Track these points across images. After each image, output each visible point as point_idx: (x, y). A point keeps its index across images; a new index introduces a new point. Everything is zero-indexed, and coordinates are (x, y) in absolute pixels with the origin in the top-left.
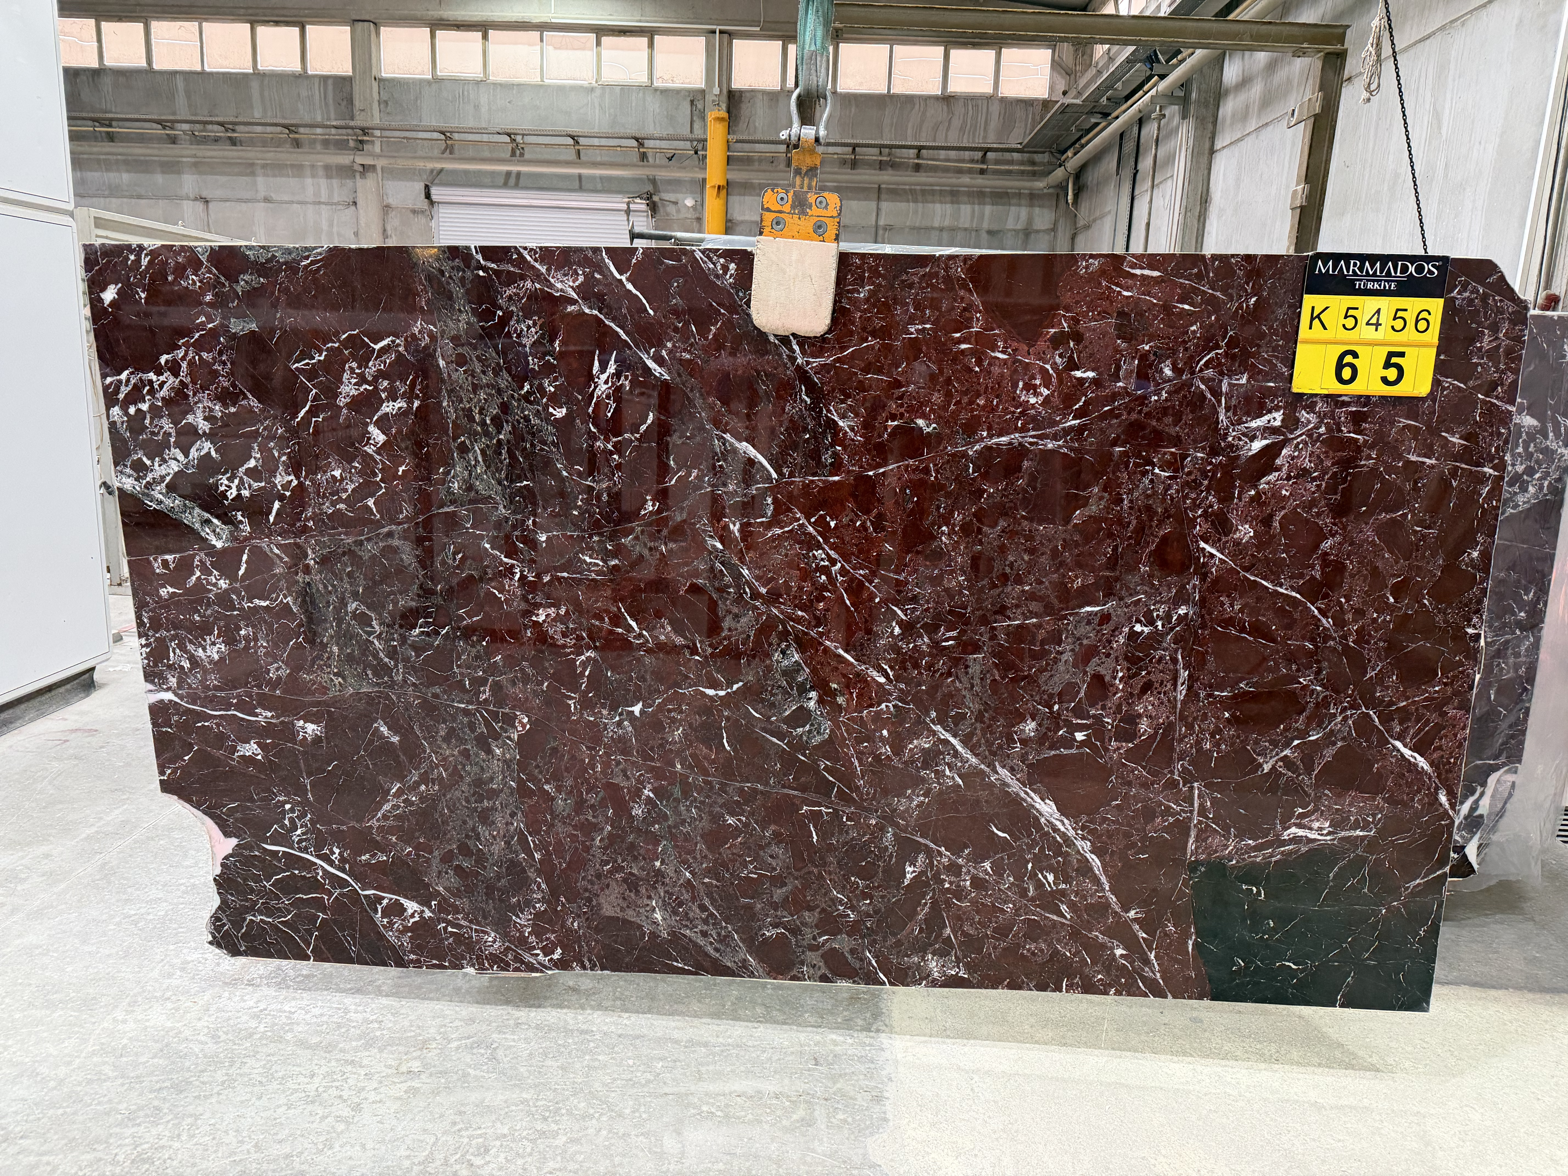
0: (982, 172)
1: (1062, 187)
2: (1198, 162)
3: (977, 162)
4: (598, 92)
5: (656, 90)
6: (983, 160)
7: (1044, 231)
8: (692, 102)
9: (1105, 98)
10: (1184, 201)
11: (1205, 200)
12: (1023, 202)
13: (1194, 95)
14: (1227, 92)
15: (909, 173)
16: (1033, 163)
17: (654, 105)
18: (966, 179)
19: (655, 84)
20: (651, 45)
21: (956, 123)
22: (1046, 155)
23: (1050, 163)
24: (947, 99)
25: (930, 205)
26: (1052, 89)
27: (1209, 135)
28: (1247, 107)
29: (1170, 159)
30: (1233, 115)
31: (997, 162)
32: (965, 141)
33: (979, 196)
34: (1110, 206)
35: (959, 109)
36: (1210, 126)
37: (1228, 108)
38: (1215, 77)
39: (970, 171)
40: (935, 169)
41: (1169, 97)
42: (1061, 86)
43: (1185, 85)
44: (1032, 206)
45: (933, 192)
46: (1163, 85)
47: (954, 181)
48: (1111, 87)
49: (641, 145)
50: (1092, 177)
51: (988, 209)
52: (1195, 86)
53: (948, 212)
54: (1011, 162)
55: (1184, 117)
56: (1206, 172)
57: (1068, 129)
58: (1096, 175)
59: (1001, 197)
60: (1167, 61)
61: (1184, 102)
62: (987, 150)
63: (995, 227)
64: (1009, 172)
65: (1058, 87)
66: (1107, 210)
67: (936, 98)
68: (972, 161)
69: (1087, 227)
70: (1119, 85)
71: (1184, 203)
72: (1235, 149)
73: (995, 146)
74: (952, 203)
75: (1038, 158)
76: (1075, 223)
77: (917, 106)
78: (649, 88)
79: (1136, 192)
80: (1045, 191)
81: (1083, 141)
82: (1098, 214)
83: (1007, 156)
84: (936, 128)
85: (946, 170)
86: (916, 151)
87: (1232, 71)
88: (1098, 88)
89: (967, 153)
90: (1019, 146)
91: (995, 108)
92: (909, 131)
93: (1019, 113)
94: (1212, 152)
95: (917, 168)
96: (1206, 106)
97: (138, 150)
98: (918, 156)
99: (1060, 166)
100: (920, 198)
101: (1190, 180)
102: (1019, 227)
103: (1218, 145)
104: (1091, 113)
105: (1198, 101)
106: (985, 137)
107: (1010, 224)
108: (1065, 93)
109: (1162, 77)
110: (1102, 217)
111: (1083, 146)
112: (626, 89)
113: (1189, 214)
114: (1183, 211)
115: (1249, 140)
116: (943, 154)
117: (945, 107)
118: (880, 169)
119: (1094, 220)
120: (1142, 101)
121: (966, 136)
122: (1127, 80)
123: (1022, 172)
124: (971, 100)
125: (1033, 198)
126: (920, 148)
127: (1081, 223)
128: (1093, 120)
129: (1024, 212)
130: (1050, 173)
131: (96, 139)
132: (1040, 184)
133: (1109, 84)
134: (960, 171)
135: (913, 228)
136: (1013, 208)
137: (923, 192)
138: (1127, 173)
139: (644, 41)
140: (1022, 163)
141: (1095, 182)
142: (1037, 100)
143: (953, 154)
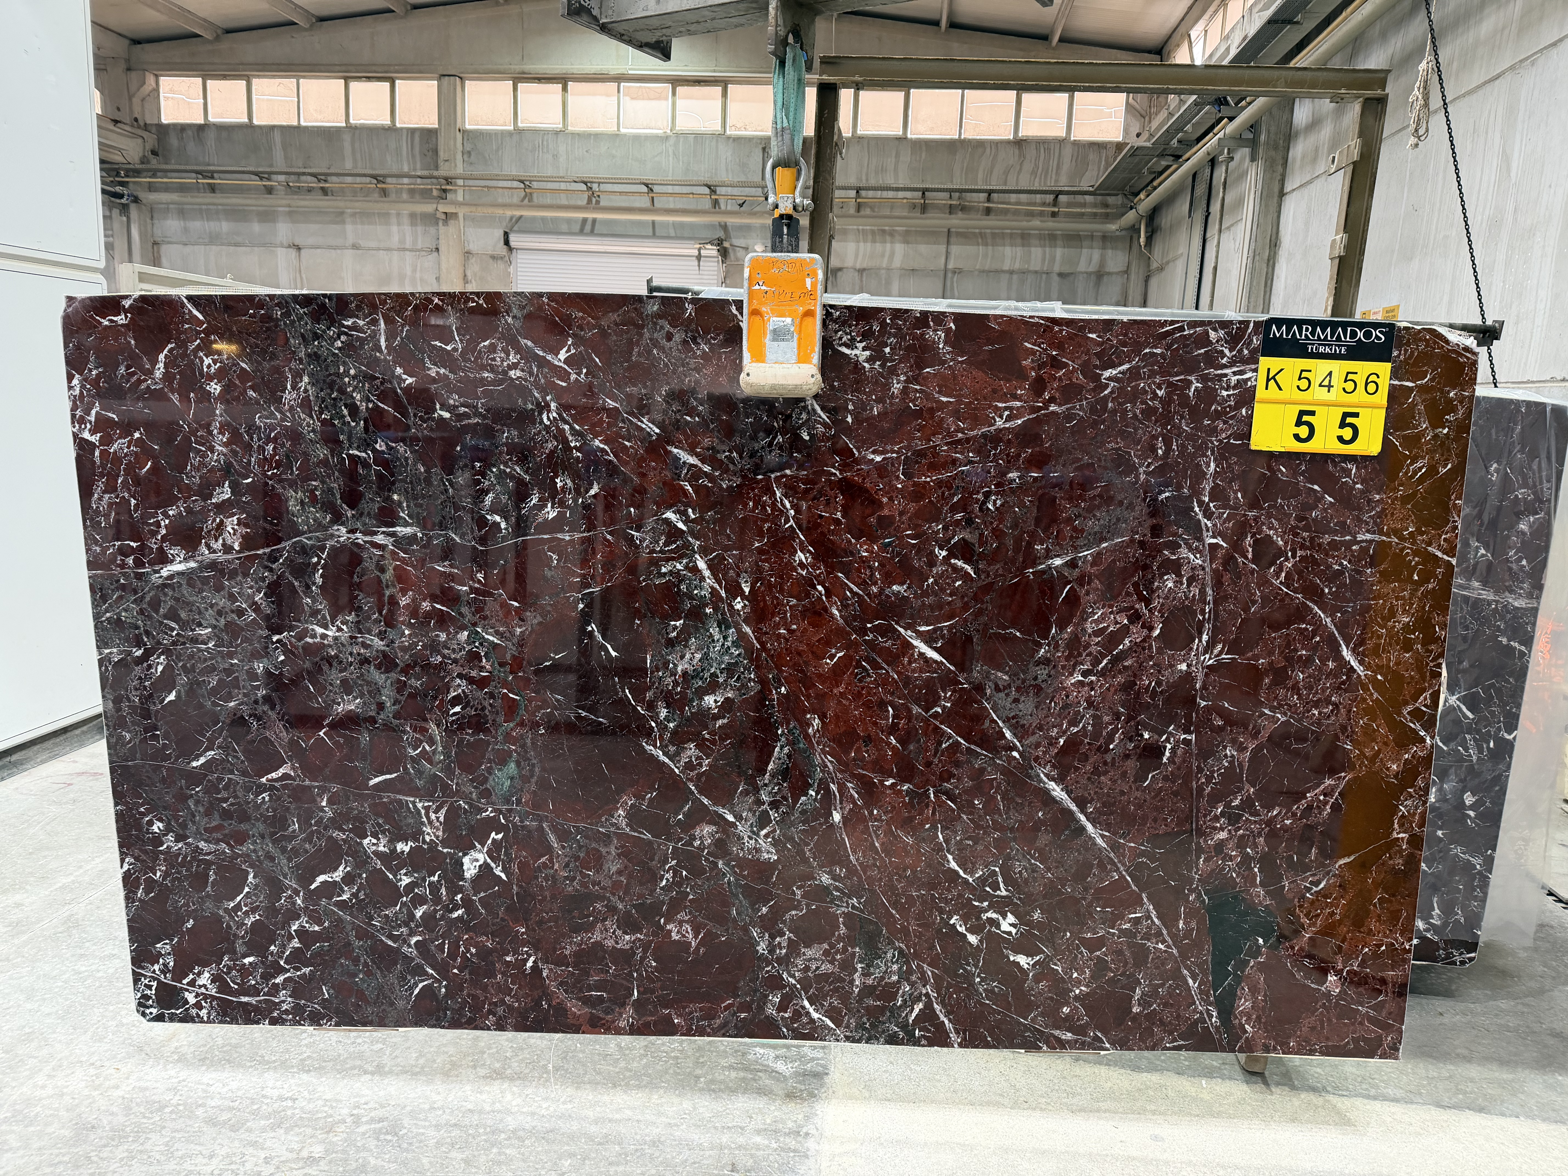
0: (1054, 215)
1: (1134, 230)
2: (1266, 206)
3: (1049, 205)
4: (672, 141)
5: (729, 138)
6: (1055, 203)
7: (1117, 273)
8: (764, 149)
9: (1175, 141)
10: (1253, 244)
11: (1274, 243)
12: (1095, 244)
13: (1263, 137)
14: (1297, 134)
15: (979, 216)
16: (1106, 206)
17: (726, 152)
18: (1036, 223)
19: (728, 132)
20: (725, 94)
21: (1028, 166)
22: (1120, 197)
23: (1123, 205)
24: (1019, 143)
25: (1001, 248)
26: (1126, 131)
27: (1279, 177)
28: (1317, 150)
29: (1239, 203)
30: (1303, 157)
31: (1069, 205)
32: (1036, 184)
33: (1051, 238)
34: (1182, 250)
35: (1031, 153)
36: (1280, 169)
37: (1298, 150)
38: (1285, 118)
39: (1041, 214)
40: (1006, 212)
41: (1238, 140)
42: (1135, 129)
43: (1253, 127)
44: (1104, 248)
45: (1003, 236)
46: (1231, 128)
47: (1024, 224)
48: (1181, 130)
49: (713, 192)
50: (1165, 220)
51: (1059, 252)
52: (1264, 128)
53: (1019, 254)
54: (1084, 205)
55: (1253, 159)
56: (1276, 215)
57: (1139, 172)
58: (1169, 218)
59: (1074, 239)
60: (1237, 104)
61: (1253, 144)
62: (1057, 194)
63: (1066, 269)
64: (1082, 215)
65: (1132, 129)
66: (1180, 252)
67: (1008, 142)
68: (1044, 204)
69: (1161, 269)
70: (1189, 127)
71: (1252, 247)
72: (1305, 191)
73: (1066, 189)
74: (1023, 246)
75: (1111, 200)
76: (1149, 266)
77: (988, 150)
78: (721, 137)
79: (1208, 235)
80: (1118, 233)
81: (1155, 183)
82: (1171, 256)
83: (1079, 198)
84: (1007, 173)
85: (1016, 213)
86: (986, 195)
87: (1302, 113)
88: (1167, 131)
89: (1038, 196)
90: (1091, 189)
91: (1068, 152)
92: (980, 176)
93: (1092, 156)
94: (1282, 194)
95: (988, 211)
96: (1276, 148)
97: (235, 200)
98: (989, 200)
99: (1131, 208)
100: (989, 241)
101: (1258, 224)
102: (1091, 269)
103: (1288, 188)
104: (1162, 155)
105: (1267, 143)
106: (1056, 181)
107: (1082, 267)
108: (1138, 135)
109: (1231, 119)
110: (1174, 260)
111: (1155, 188)
112: (699, 137)
113: (1257, 258)
114: (1251, 254)
115: (1318, 183)
116: (1013, 197)
117: (1017, 151)
118: (950, 213)
119: (1168, 263)
120: (1211, 143)
121: (1037, 180)
122: (1197, 123)
123: (1095, 215)
124: (1042, 144)
125: (1106, 239)
126: (990, 192)
127: (1154, 265)
128: (1164, 163)
129: (1096, 254)
130: (1123, 215)
131: (198, 190)
132: (1113, 227)
133: (1178, 127)
134: (1031, 214)
135: (983, 271)
136: (1085, 251)
137: (994, 235)
138: (1199, 216)
139: (718, 90)
140: (1095, 205)
141: (1168, 225)
142: (1110, 142)
143: (1023, 197)
